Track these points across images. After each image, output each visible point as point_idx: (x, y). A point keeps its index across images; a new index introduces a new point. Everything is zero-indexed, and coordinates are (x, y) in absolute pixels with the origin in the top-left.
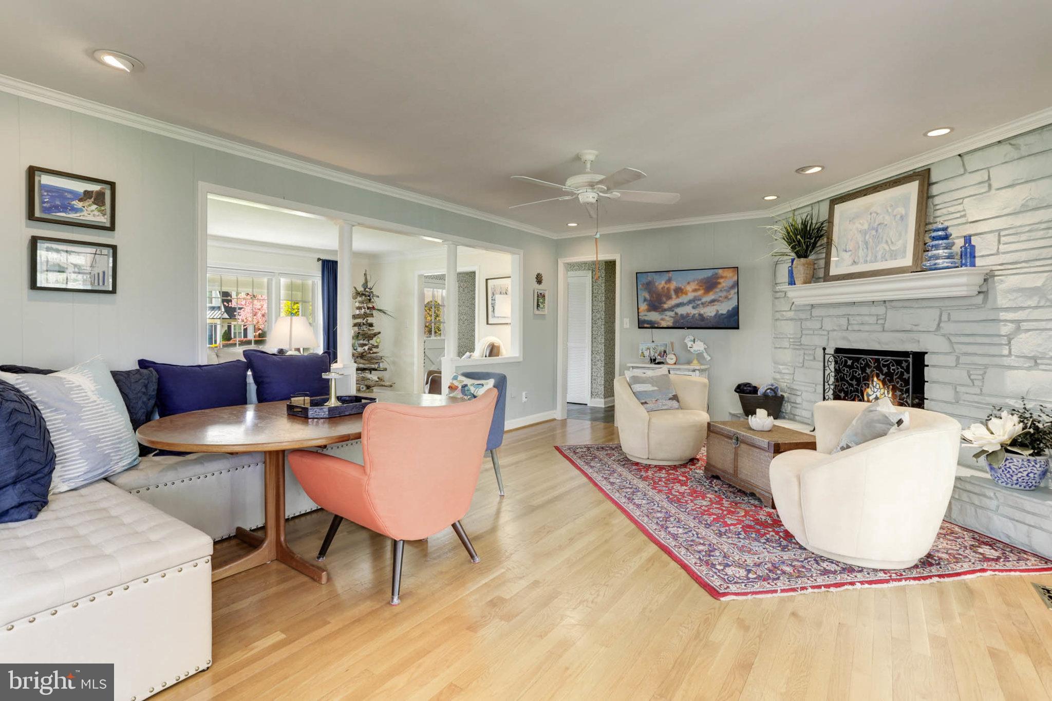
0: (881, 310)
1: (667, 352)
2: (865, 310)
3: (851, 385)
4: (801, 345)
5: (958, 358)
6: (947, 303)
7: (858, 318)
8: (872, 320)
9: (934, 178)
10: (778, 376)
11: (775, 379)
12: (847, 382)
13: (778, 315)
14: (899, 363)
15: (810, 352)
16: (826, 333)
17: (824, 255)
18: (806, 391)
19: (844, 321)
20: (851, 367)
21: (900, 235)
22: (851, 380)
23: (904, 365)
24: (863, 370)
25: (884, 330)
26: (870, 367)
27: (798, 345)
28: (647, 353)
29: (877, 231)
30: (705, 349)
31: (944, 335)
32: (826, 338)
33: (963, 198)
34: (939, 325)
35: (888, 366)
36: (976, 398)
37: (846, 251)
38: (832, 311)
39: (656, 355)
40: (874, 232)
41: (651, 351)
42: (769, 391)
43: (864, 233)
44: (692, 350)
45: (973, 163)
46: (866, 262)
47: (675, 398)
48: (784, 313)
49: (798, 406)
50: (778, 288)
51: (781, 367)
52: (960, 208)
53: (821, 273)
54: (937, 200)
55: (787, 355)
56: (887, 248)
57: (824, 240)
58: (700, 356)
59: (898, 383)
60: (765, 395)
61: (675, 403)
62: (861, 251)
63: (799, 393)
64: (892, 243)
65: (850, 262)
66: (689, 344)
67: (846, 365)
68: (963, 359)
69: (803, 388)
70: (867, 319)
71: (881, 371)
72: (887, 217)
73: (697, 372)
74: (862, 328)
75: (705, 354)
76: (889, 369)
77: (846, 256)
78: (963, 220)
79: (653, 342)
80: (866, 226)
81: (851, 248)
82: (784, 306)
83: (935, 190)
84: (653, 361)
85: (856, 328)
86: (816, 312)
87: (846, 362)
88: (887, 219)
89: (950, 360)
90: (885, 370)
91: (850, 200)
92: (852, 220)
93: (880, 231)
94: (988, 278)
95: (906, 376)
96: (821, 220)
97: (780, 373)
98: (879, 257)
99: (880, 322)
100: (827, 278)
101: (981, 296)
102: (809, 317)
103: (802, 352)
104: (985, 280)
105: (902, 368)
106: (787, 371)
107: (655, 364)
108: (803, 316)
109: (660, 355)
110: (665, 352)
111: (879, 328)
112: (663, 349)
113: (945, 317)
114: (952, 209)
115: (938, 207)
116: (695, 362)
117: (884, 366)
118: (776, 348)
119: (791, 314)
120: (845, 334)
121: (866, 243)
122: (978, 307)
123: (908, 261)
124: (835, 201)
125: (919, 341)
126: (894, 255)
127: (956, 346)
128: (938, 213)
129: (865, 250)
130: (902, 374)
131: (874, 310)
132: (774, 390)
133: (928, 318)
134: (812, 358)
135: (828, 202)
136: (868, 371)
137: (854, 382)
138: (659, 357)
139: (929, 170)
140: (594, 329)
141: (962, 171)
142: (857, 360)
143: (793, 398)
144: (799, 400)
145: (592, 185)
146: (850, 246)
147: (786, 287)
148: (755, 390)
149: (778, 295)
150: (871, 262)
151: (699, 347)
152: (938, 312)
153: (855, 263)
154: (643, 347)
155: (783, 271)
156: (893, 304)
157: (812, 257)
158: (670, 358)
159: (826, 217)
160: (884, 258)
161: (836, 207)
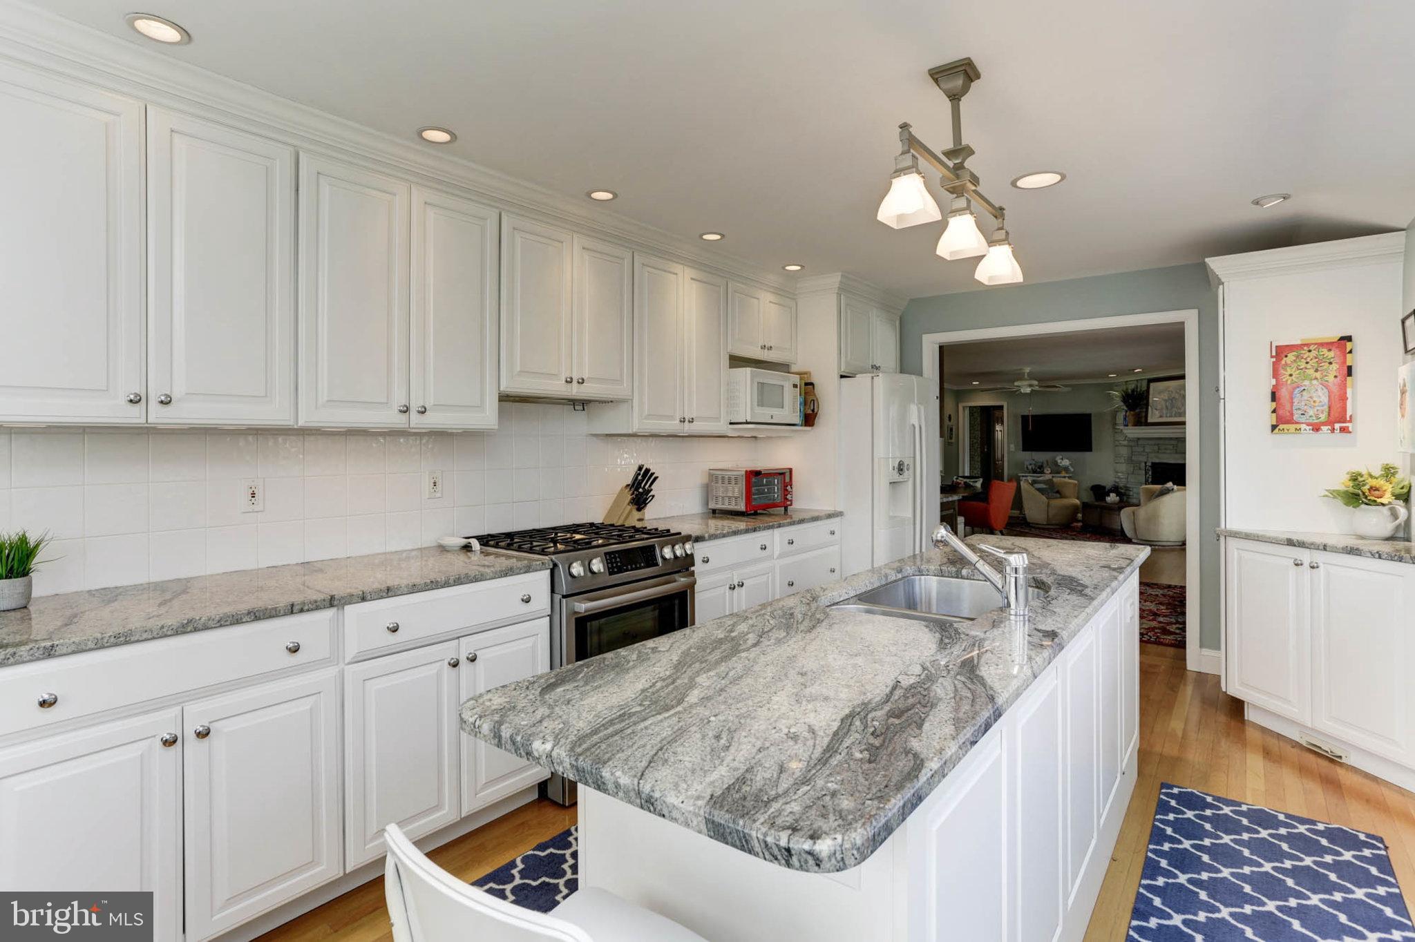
1: (1044, 466)
2: (1167, 442)
4: (1132, 461)
7: (1164, 446)
8: (1171, 447)
10: (1118, 480)
11: (1116, 482)
13: (1117, 444)
15: (1138, 465)
16: (1146, 454)
17: (1144, 410)
18: (1135, 488)
19: (1156, 448)
25: (1177, 453)
26: (1169, 472)
27: (1130, 460)
28: (1030, 467)
29: (1172, 401)
30: (1070, 464)
32: (1147, 457)
37: (1156, 410)
38: (1150, 442)
40: (1170, 401)
41: (1033, 466)
42: (1113, 487)
43: (1166, 401)
44: (1061, 464)
46: (1167, 417)
47: (1058, 492)
48: (1121, 442)
49: (1130, 497)
50: (1117, 427)
51: (1119, 474)
53: (1143, 420)
55: (1123, 467)
56: (1177, 411)
57: (1144, 402)
58: (1066, 469)
61: (1058, 495)
62: (1164, 410)
63: (1131, 489)
64: (1180, 408)
65: (1158, 416)
66: (1059, 461)
69: (1133, 487)
70: (1168, 446)
74: (1166, 451)
75: (1070, 467)
77: (1157, 412)
79: (1034, 459)
80: (1167, 398)
81: (1159, 409)
82: (1121, 438)
84: (1035, 472)
85: (1163, 451)
86: (1140, 442)
88: (1177, 396)
91: (1158, 382)
92: (1159, 393)
93: (1174, 401)
96: (1143, 390)
97: (1119, 478)
98: (1173, 414)
100: (1147, 424)
102: (1136, 445)
103: (1132, 465)
106: (1123, 476)
107: (1037, 474)
108: (1132, 444)
109: (1039, 468)
110: (1042, 465)
111: (1174, 451)
112: (1040, 463)
116: (1063, 472)
118: (1116, 463)
119: (1126, 443)
121: (1167, 407)
124: (1150, 381)
131: (1173, 442)
132: (1117, 486)
134: (1139, 469)
135: (1146, 381)
144: (1131, 493)
145: (1031, 386)
146: (1159, 407)
147: (1122, 427)
148: (1103, 487)
149: (1117, 431)
150: (1170, 417)
151: (1066, 462)
153: (1161, 417)
154: (1026, 462)
155: (1120, 416)
157: (1137, 411)
158: (1047, 471)
159: (1145, 388)
160: (1175, 416)
161: (1151, 384)
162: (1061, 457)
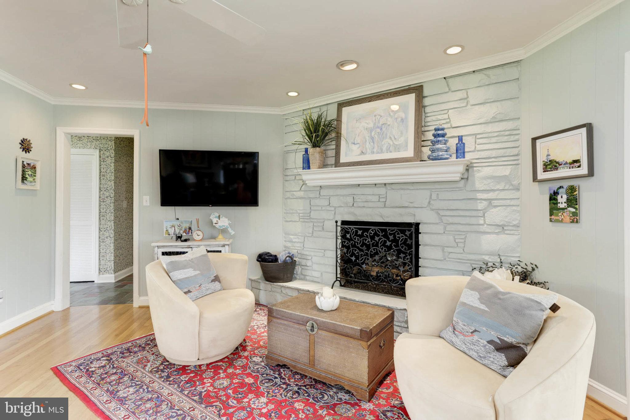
0: (382, 191)
1: (193, 229)
2: (369, 191)
3: (362, 250)
4: (310, 218)
5: (445, 228)
6: (437, 186)
7: (362, 197)
8: (376, 198)
9: (426, 92)
10: (289, 244)
11: (285, 247)
12: (358, 248)
13: (288, 195)
14: (403, 232)
15: (319, 224)
16: (333, 209)
17: (334, 147)
18: (315, 256)
19: (350, 200)
20: (361, 236)
21: (402, 133)
22: (362, 246)
23: (408, 233)
24: (372, 238)
25: (385, 207)
26: (378, 236)
27: (307, 218)
29: (381, 129)
30: (229, 224)
31: (433, 210)
32: (333, 212)
33: (448, 110)
34: (429, 202)
35: (394, 234)
36: (460, 256)
37: (354, 144)
38: (339, 192)
39: (181, 232)
40: (378, 130)
41: (176, 229)
42: (288, 258)
43: (370, 130)
44: (217, 226)
45: (455, 84)
46: (373, 153)
47: (217, 279)
48: (294, 193)
49: (309, 268)
50: (289, 173)
51: (292, 237)
52: (446, 116)
53: (332, 161)
54: (428, 110)
55: (298, 227)
56: (392, 143)
57: (333, 135)
58: (224, 231)
59: (402, 247)
60: (285, 262)
61: (218, 285)
62: (368, 144)
63: (310, 258)
64: (395, 139)
65: (359, 152)
66: (215, 221)
67: (356, 234)
68: (449, 228)
69: (312, 254)
70: (370, 198)
71: (388, 239)
72: (389, 119)
73: (227, 247)
74: (366, 204)
75: (229, 229)
76: (395, 237)
77: (355, 147)
78: (449, 125)
79: (178, 219)
80: (371, 125)
81: (359, 142)
82: (294, 186)
83: (426, 101)
84: (179, 238)
85: (361, 204)
86: (324, 192)
87: (357, 232)
88: (390, 121)
89: (439, 228)
90: (391, 237)
91: (355, 104)
92: (358, 120)
93: (384, 129)
94: (468, 168)
95: (409, 242)
96: (329, 119)
97: (291, 241)
98: (384, 148)
99: (382, 200)
100: (337, 164)
101: (463, 181)
102: (318, 196)
103: (311, 224)
104: (467, 170)
105: (406, 235)
106: (297, 240)
107: (182, 241)
108: (312, 195)
110: (190, 228)
111: (381, 205)
112: (187, 225)
113: (434, 196)
114: (440, 117)
115: (428, 115)
116: (220, 237)
117: (391, 234)
118: (287, 221)
119: (301, 194)
120: (352, 210)
121: (372, 138)
122: (460, 189)
123: (410, 153)
124: (341, 105)
125: (415, 215)
126: (397, 148)
127: (443, 218)
128: (428, 119)
129: (372, 144)
130: (406, 240)
131: (377, 191)
132: (291, 257)
133: (422, 197)
134: (321, 229)
135: (336, 105)
136: (377, 239)
137: (364, 248)
138: (184, 234)
139: (422, 86)
140: (102, 207)
141: (447, 90)
142: (367, 230)
143: (303, 262)
144: (309, 263)
146: (358, 140)
147: (301, 171)
148: (275, 259)
149: (288, 178)
151: (224, 222)
152: (427, 193)
153: (362, 153)
154: (167, 225)
155: (294, 158)
156: (393, 186)
157: (323, 148)
158: (197, 235)
159: (335, 116)
160: (389, 150)
161: (344, 109)
162: (218, 215)
